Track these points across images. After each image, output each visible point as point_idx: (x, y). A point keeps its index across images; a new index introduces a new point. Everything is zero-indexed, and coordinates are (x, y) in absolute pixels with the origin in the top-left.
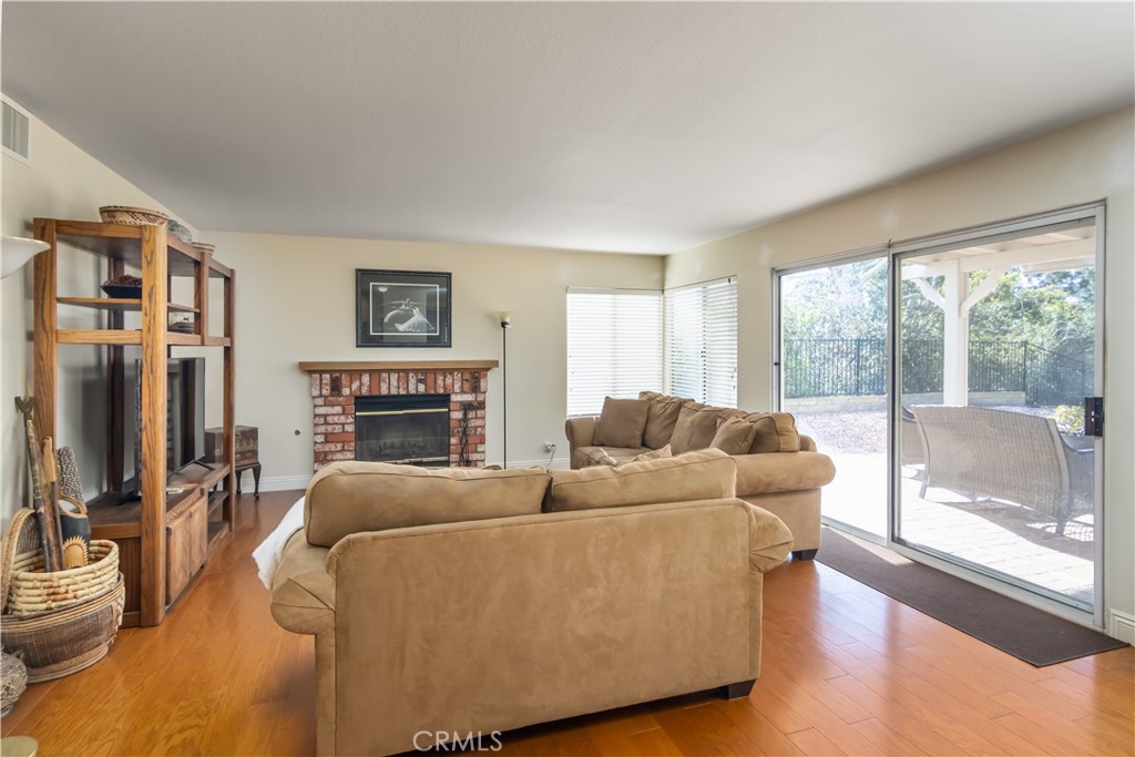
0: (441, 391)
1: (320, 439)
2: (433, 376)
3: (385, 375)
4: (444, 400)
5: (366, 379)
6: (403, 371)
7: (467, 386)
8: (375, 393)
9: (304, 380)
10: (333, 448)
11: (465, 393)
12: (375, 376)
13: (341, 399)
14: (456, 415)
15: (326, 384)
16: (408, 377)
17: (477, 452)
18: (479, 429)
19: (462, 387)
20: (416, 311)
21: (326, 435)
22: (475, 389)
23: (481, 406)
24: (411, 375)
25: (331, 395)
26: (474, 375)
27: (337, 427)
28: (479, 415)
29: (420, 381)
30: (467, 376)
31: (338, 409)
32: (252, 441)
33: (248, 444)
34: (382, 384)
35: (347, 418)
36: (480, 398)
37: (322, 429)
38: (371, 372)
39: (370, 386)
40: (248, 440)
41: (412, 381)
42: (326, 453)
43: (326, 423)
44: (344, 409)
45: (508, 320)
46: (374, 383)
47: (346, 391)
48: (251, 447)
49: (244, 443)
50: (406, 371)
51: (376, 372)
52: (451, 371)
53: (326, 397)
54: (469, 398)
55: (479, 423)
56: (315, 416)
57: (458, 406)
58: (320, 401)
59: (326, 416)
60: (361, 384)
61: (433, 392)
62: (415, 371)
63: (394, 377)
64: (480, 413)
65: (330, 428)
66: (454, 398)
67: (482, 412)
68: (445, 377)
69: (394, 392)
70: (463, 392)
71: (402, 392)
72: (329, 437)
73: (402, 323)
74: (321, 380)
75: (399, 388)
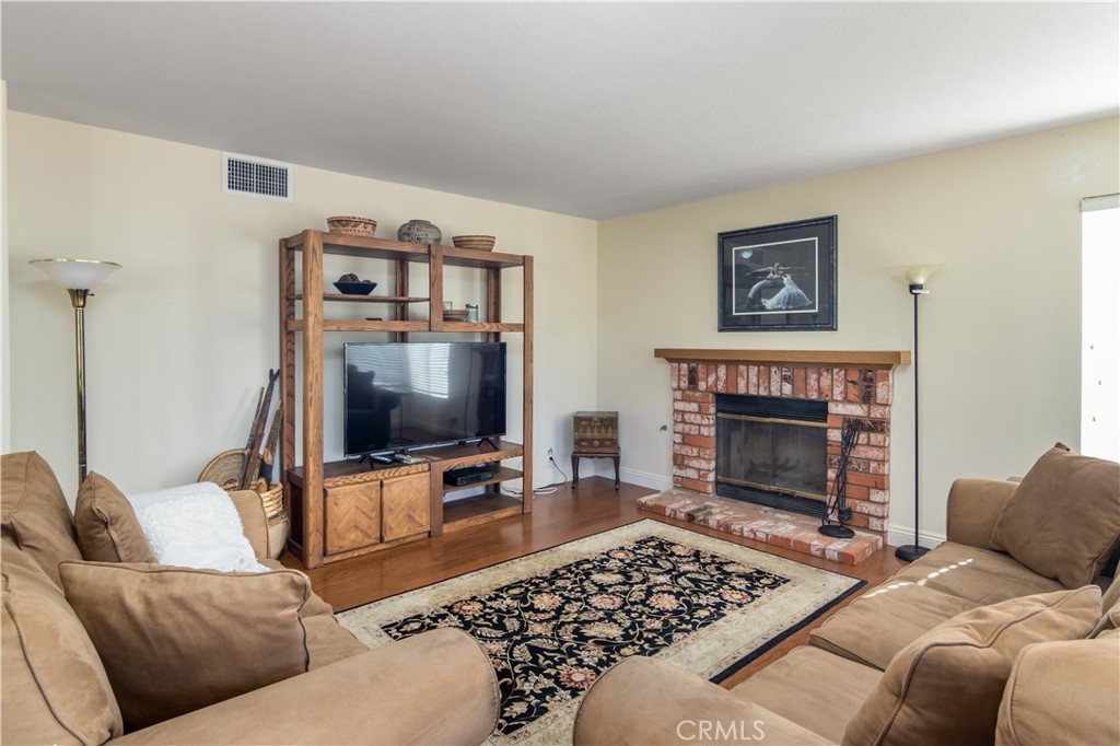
0: (814, 396)
1: (678, 439)
2: (802, 373)
3: (742, 368)
4: (819, 410)
5: (722, 371)
6: (765, 362)
7: (853, 391)
8: (732, 391)
9: (664, 369)
10: (689, 453)
11: (851, 402)
12: (733, 367)
13: (697, 395)
14: (835, 435)
15: (684, 376)
16: (770, 371)
17: (868, 500)
18: (873, 465)
19: (845, 392)
20: (787, 279)
21: (684, 435)
22: (868, 398)
23: (880, 426)
24: (774, 369)
25: (689, 389)
26: (868, 373)
27: (694, 428)
28: (873, 441)
29: (785, 379)
30: (854, 375)
31: (694, 407)
32: (610, 430)
33: (606, 432)
34: (739, 379)
35: (703, 418)
36: (877, 413)
37: (680, 427)
38: (728, 363)
39: (726, 382)
40: (606, 428)
41: (776, 378)
42: (684, 457)
43: (683, 422)
44: (700, 407)
45: (920, 281)
46: (732, 378)
47: (702, 385)
48: (610, 435)
49: (603, 430)
50: (769, 364)
51: (733, 361)
52: (829, 367)
53: (684, 390)
54: (856, 410)
55: (874, 453)
56: (675, 411)
57: (839, 423)
58: (679, 395)
59: (683, 412)
60: (717, 378)
61: (802, 396)
62: (779, 364)
63: (754, 370)
64: (876, 438)
65: (687, 428)
66: (833, 408)
67: (880, 437)
68: (820, 375)
69: (753, 391)
70: (846, 400)
71: (763, 393)
72: (686, 439)
73: (769, 298)
74: (680, 370)
75: (759, 386)
